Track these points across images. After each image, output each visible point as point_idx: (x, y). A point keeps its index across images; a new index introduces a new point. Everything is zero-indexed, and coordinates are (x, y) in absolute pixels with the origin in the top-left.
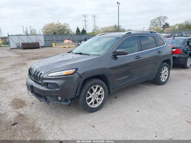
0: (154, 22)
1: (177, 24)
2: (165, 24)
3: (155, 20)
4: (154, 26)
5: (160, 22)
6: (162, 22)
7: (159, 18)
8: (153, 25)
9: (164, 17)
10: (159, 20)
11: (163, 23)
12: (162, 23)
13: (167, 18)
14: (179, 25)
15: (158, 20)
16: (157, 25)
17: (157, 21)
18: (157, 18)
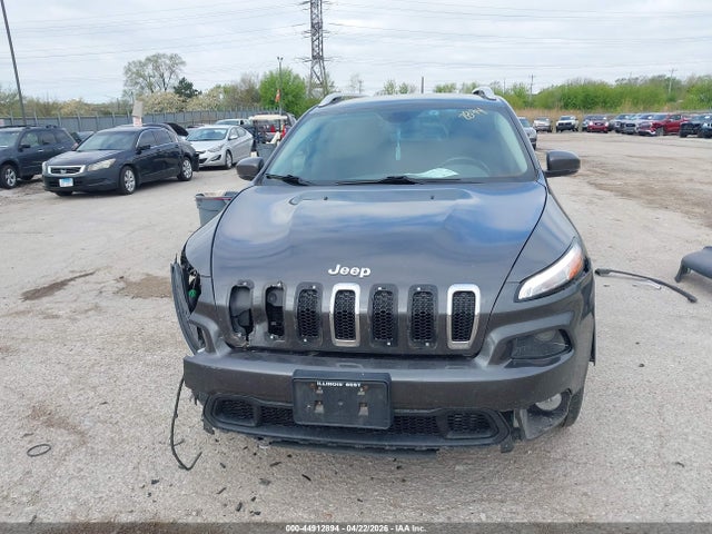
0: (139, 75)
1: (219, 87)
2: (181, 82)
3: (143, 65)
4: (142, 88)
5: (162, 76)
6: (166, 75)
7: (154, 60)
8: (137, 83)
9: (172, 58)
10: (157, 68)
11: (172, 81)
12: (166, 80)
13: (183, 63)
14: (226, 90)
15: (151, 66)
16: (150, 86)
17: (149, 70)
18: (148, 59)
